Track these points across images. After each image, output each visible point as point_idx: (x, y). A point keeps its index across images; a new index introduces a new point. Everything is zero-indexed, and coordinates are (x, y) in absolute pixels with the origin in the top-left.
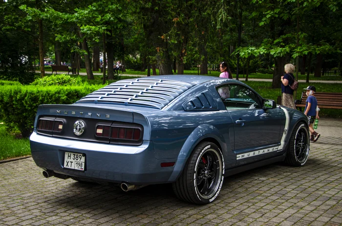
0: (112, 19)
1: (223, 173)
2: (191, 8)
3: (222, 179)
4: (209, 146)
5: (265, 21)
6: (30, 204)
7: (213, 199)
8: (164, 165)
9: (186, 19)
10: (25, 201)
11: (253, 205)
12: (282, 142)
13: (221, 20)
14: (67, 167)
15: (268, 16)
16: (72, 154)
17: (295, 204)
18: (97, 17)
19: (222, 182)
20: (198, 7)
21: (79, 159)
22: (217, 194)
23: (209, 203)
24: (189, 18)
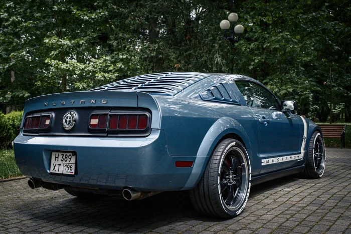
0: (123, 67)
1: (250, 179)
2: (190, 57)
3: (250, 186)
4: (234, 143)
5: (254, 65)
6: (11, 222)
7: (240, 211)
8: (179, 164)
9: (186, 65)
10: (7, 219)
11: (292, 217)
12: (303, 151)
13: (217, 63)
14: (54, 172)
15: (256, 61)
16: (60, 154)
17: (342, 214)
18: (110, 66)
19: (249, 190)
20: (195, 56)
21: (69, 160)
22: (244, 205)
23: (236, 216)
24: (188, 65)
